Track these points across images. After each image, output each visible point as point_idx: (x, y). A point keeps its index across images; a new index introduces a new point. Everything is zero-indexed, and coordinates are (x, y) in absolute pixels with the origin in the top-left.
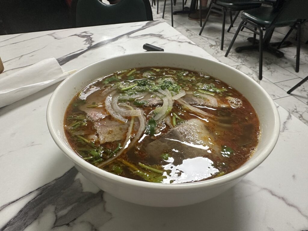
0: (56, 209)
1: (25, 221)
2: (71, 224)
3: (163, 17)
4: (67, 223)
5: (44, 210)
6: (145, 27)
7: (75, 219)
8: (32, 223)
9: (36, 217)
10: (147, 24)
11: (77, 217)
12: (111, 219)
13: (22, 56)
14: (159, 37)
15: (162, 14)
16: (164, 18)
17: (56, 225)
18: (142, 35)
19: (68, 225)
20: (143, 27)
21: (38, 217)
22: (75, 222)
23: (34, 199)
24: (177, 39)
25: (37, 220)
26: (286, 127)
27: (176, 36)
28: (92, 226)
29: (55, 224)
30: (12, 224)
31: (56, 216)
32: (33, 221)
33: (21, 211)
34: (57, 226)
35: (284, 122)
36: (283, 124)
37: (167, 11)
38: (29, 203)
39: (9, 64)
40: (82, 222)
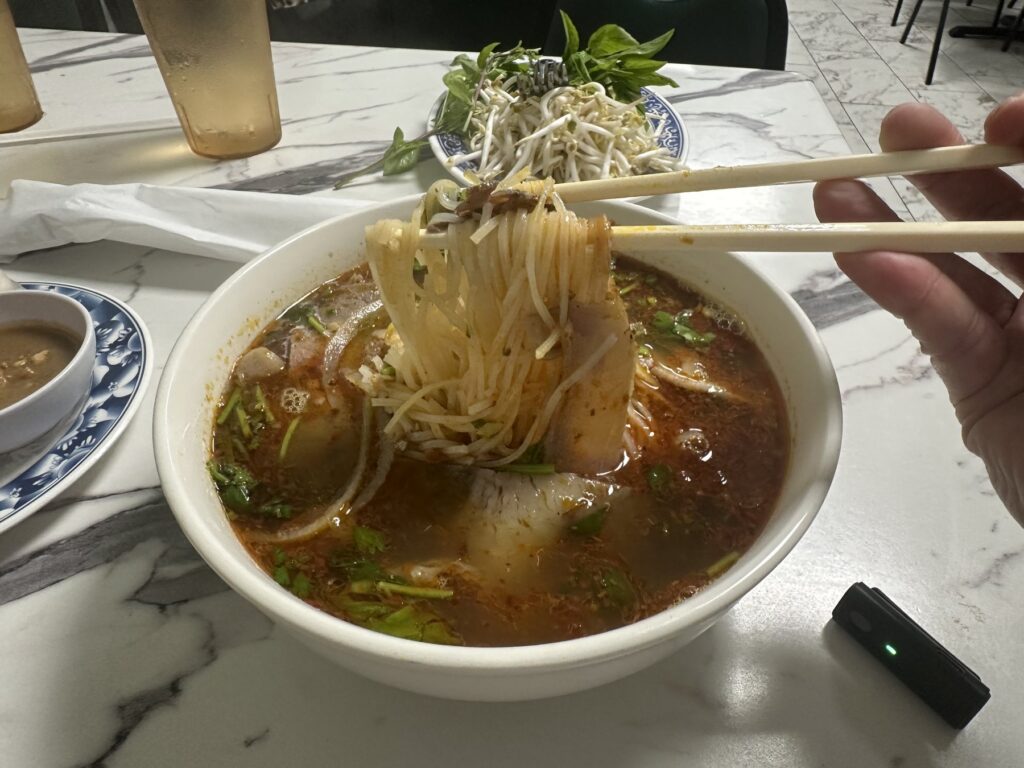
0: (164, 555)
1: (85, 558)
2: (170, 609)
3: (903, 41)
4: (163, 602)
5: (140, 546)
6: (730, 89)
7: (186, 601)
8: (95, 566)
9: (112, 556)
10: (743, 79)
11: (192, 599)
12: (266, 638)
13: (340, 113)
14: (755, 131)
15: (903, 28)
16: (907, 42)
17: (137, 597)
18: (703, 114)
19: (162, 607)
20: (725, 86)
21: (116, 557)
22: (183, 608)
23: (136, 508)
24: (811, 149)
25: (109, 565)
26: (999, 573)
27: (817, 136)
28: (212, 636)
29: (137, 592)
30: (57, 553)
31: (153, 573)
32: (100, 564)
33: (92, 528)
34: (139, 601)
35: (1005, 555)
36: (998, 560)
37: (923, 20)
38: (121, 513)
39: (300, 131)
40: (195, 615)
